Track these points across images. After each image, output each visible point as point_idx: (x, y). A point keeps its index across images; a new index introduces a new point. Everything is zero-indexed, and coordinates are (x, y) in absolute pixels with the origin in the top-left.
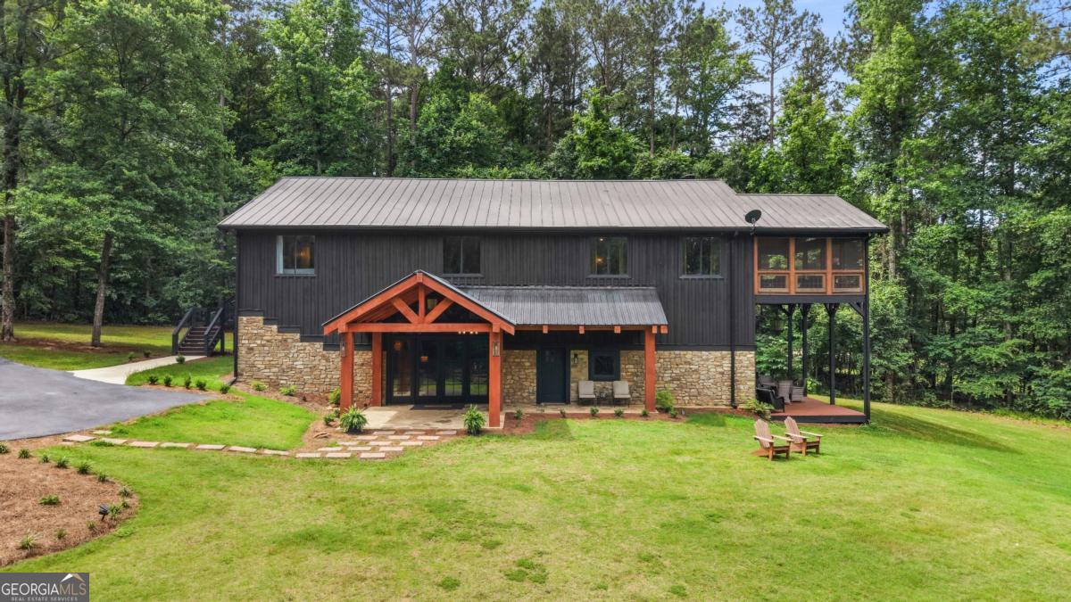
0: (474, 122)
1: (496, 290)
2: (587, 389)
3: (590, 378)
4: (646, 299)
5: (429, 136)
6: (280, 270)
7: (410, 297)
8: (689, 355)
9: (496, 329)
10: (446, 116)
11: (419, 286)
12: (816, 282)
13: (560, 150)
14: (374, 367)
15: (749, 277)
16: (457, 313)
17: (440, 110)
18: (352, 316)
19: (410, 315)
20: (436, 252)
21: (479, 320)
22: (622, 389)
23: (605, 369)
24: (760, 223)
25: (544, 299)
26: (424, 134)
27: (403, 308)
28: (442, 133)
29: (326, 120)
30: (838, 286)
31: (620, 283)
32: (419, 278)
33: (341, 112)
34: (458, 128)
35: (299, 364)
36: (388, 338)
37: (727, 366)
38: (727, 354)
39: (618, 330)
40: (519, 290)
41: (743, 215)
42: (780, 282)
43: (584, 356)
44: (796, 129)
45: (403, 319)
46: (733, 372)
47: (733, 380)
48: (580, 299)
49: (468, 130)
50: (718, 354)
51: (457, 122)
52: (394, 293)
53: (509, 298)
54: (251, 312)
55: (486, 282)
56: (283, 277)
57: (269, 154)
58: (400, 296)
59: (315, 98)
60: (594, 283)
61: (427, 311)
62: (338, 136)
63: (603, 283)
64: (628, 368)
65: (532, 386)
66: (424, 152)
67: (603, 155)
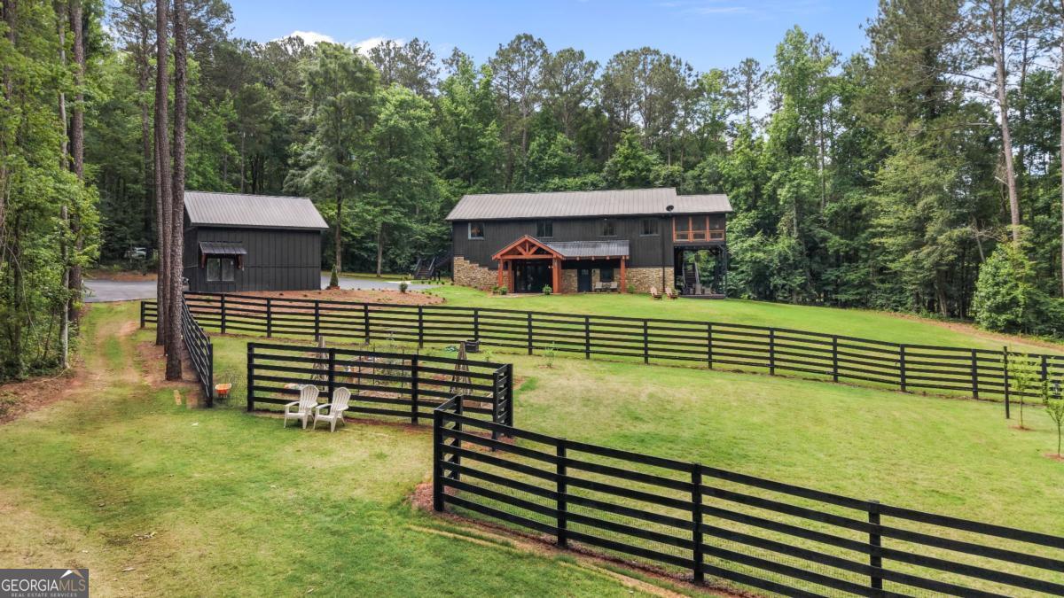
0: (559, 152)
1: (559, 244)
2: (599, 285)
3: (601, 281)
4: (623, 245)
5: (534, 162)
6: (470, 237)
7: (523, 245)
8: (644, 270)
9: (554, 256)
10: (543, 149)
11: (526, 241)
12: (702, 236)
13: (609, 166)
14: (509, 278)
15: (671, 235)
16: (540, 251)
17: (539, 145)
18: (503, 252)
19: (523, 252)
20: (535, 228)
21: (548, 253)
22: (614, 285)
23: (608, 277)
24: (672, 211)
25: (579, 246)
26: (531, 160)
27: (520, 249)
28: (541, 159)
29: (476, 155)
30: (712, 237)
31: (614, 239)
32: (526, 237)
33: (484, 150)
34: (550, 155)
35: (479, 277)
36: (514, 261)
37: (661, 274)
38: (661, 269)
39: (608, 258)
40: (569, 243)
41: (665, 208)
42: (685, 237)
43: (598, 271)
44: (741, 151)
45: (521, 254)
46: (664, 277)
47: (664, 281)
48: (594, 246)
49: (556, 156)
50: (657, 269)
51: (549, 152)
52: (517, 244)
53: (564, 247)
54: (459, 255)
55: (555, 240)
56: (471, 240)
57: (443, 174)
58: (520, 245)
59: (469, 143)
60: (603, 239)
61: (529, 250)
62: (482, 164)
63: (606, 239)
64: (617, 276)
65: (575, 285)
66: (531, 171)
67: (632, 169)
